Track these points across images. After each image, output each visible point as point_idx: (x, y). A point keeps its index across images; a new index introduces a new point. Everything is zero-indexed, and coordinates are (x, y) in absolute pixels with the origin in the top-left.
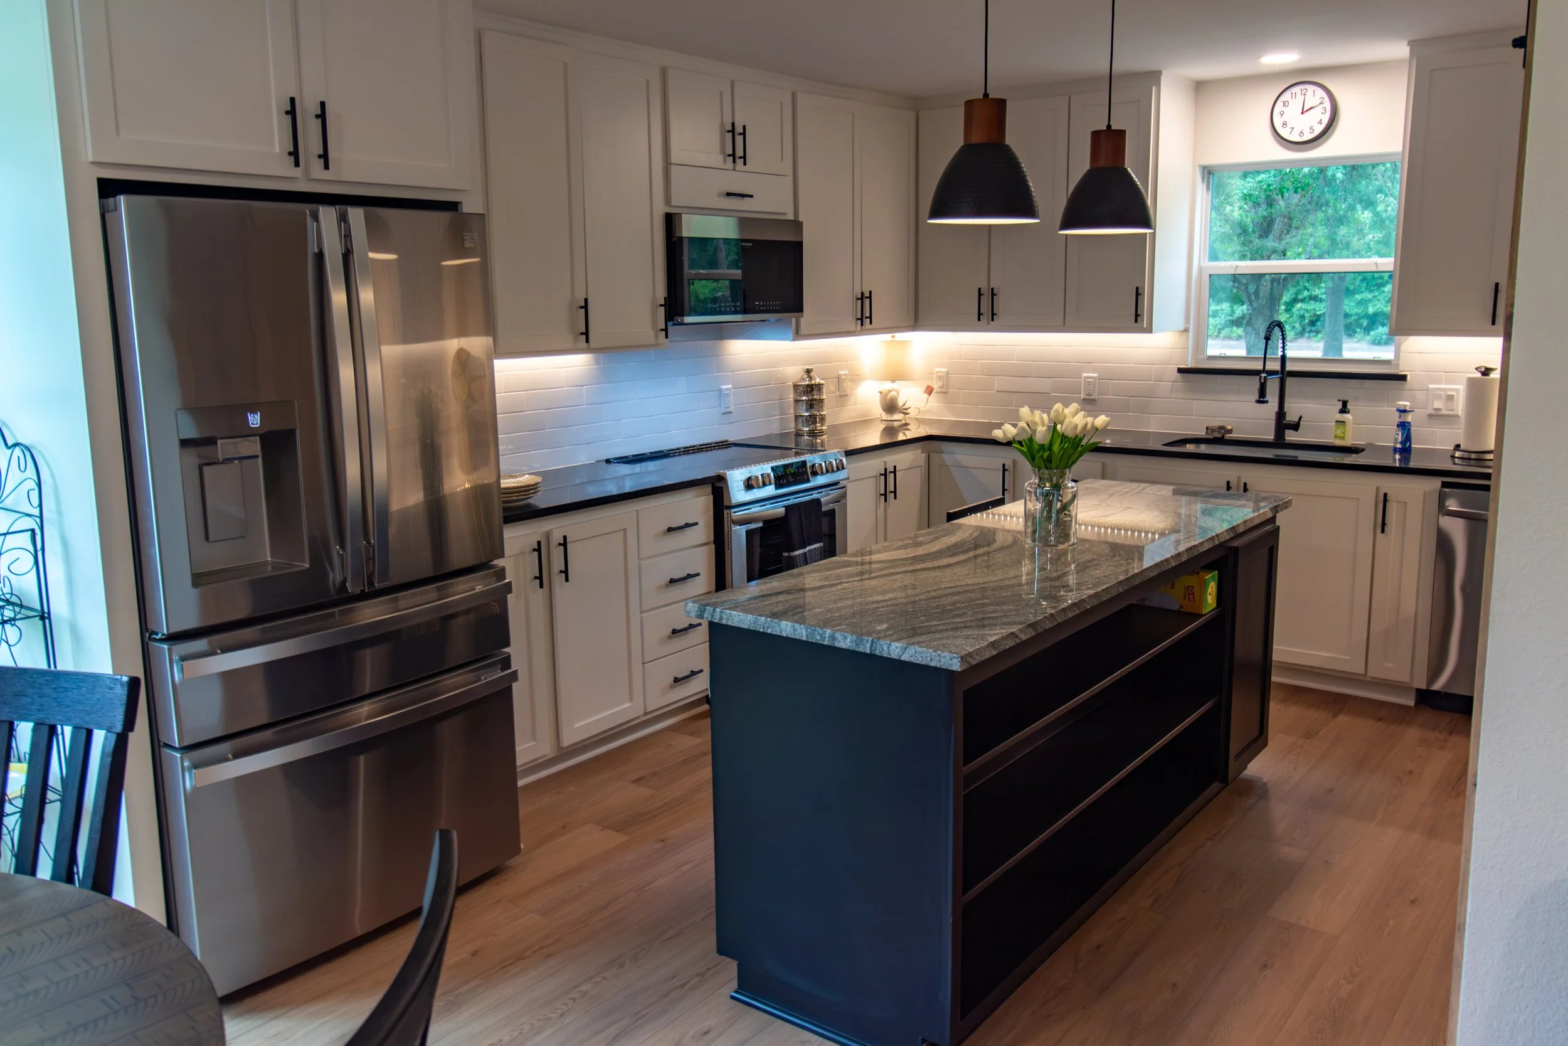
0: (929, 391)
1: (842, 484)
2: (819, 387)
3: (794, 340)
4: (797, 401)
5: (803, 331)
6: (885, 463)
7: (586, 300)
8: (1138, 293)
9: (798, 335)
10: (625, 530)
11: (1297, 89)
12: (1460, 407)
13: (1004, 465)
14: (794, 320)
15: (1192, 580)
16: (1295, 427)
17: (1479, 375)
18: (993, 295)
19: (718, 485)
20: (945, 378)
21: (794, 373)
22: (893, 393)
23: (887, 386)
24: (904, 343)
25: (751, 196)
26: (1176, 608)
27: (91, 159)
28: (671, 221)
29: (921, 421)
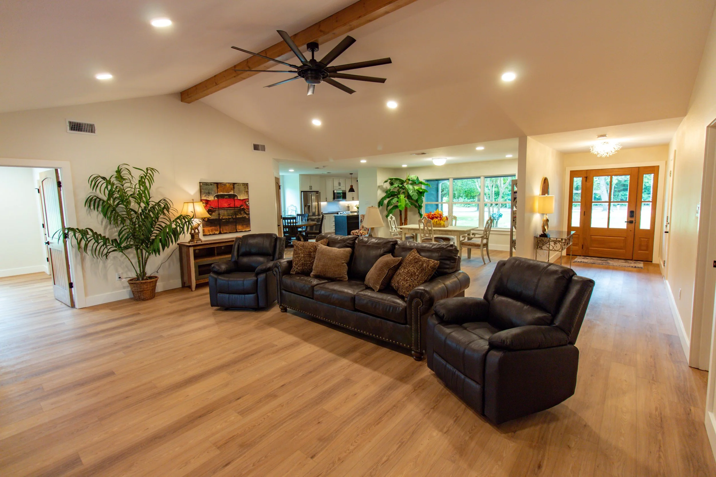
3: (346, 202)
4: (347, 210)
7: (327, 198)
21: (347, 205)
25: (341, 189)
27: (301, 190)
28: (334, 191)
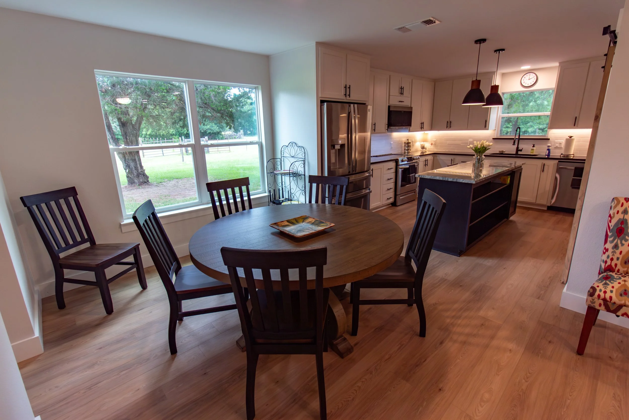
0: (432, 144)
1: (418, 162)
2: (410, 143)
3: (409, 132)
4: (405, 146)
5: (411, 130)
6: (426, 158)
7: (375, 123)
8: (486, 121)
9: (409, 131)
10: (381, 168)
11: (528, 74)
12: (563, 146)
13: (452, 159)
14: (409, 128)
15: (505, 177)
16: (521, 150)
17: (569, 138)
18: (451, 122)
19: (397, 161)
20: (436, 142)
21: (404, 140)
22: (424, 145)
23: (422, 143)
24: (427, 134)
25: (404, 102)
26: (501, 183)
27: (320, 96)
28: (389, 107)
29: (429, 151)
